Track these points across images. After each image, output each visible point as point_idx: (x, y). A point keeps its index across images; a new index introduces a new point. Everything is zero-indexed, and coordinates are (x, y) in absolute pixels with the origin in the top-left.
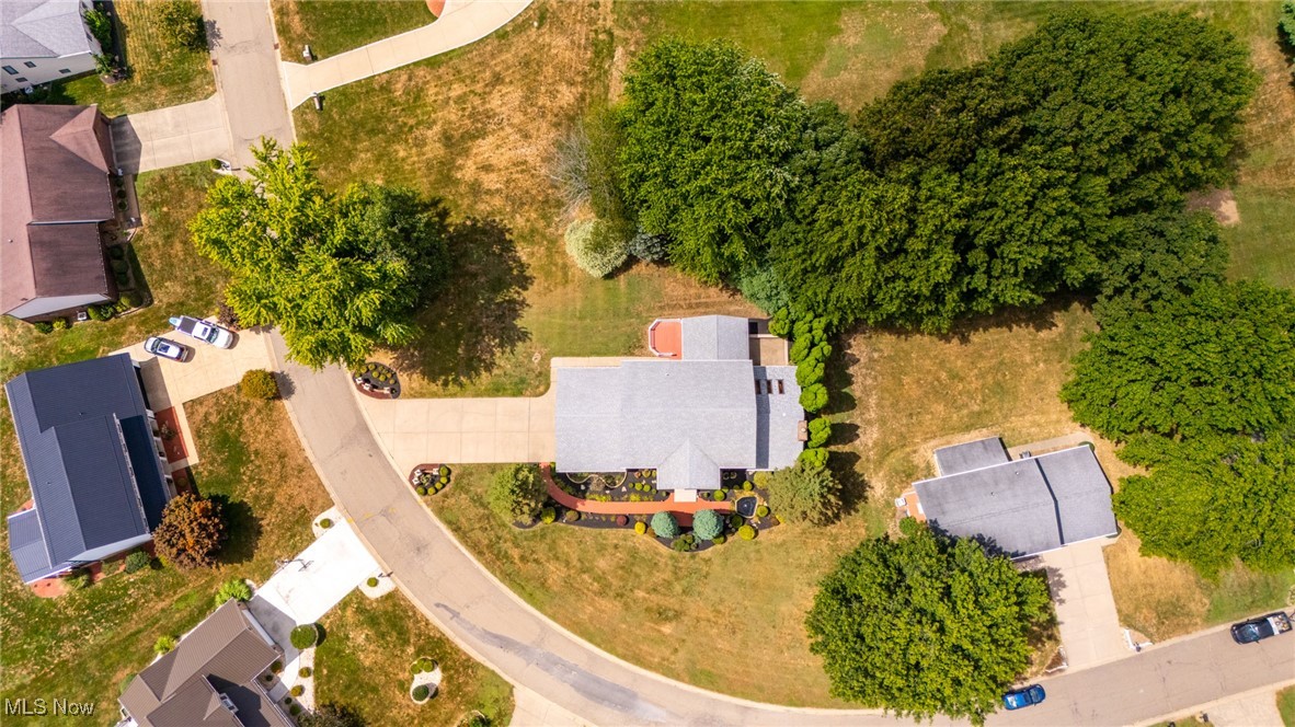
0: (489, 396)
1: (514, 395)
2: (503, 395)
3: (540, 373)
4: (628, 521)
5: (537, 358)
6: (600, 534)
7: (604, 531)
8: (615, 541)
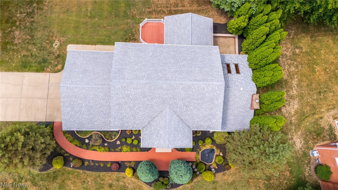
0: (18, 71)
1: (37, 71)
2: (29, 71)
3: (59, 56)
4: (120, 166)
5: (56, 44)
6: (99, 176)
7: (102, 174)
8: (110, 182)
